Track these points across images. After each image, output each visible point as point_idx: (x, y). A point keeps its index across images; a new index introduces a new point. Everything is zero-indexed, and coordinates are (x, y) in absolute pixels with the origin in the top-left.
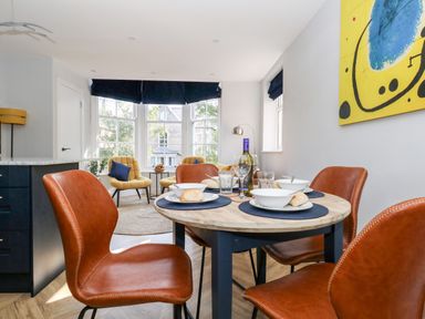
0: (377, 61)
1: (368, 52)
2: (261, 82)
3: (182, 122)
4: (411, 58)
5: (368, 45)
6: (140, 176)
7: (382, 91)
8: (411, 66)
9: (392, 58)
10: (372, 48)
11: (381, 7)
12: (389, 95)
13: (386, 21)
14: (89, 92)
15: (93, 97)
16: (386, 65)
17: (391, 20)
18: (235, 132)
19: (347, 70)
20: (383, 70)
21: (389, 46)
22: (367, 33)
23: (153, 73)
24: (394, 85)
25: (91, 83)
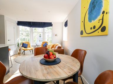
0: (90, 20)
1: (88, 17)
2: (63, 23)
3: (43, 32)
4: (99, 20)
5: (88, 15)
6: (31, 46)
7: (91, 28)
8: (99, 22)
9: (94, 19)
10: (89, 16)
11: (92, 5)
12: (93, 30)
13: (93, 8)
14: (16, 25)
15: (18, 26)
16: (93, 21)
17: (94, 9)
18: (56, 35)
19: (82, 22)
20: (92, 23)
21: (93, 16)
22: (88, 11)
23: (34, 20)
24: (94, 27)
25: (17, 22)
